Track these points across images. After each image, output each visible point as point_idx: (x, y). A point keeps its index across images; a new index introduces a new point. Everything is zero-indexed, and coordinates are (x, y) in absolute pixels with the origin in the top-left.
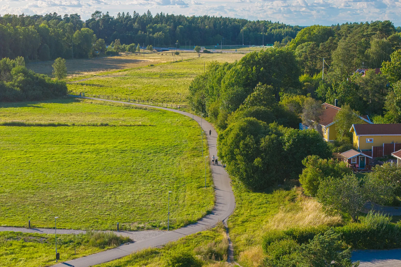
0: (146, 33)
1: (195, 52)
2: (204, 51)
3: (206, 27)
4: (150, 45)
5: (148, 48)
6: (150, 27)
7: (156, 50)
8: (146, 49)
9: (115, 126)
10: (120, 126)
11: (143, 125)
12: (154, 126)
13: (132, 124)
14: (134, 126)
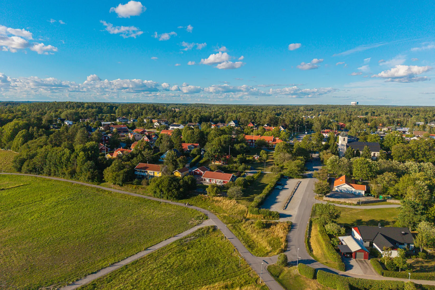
9: (9, 188)
10: (12, 188)
11: (24, 185)
12: (30, 184)
13: (17, 185)
14: (19, 186)
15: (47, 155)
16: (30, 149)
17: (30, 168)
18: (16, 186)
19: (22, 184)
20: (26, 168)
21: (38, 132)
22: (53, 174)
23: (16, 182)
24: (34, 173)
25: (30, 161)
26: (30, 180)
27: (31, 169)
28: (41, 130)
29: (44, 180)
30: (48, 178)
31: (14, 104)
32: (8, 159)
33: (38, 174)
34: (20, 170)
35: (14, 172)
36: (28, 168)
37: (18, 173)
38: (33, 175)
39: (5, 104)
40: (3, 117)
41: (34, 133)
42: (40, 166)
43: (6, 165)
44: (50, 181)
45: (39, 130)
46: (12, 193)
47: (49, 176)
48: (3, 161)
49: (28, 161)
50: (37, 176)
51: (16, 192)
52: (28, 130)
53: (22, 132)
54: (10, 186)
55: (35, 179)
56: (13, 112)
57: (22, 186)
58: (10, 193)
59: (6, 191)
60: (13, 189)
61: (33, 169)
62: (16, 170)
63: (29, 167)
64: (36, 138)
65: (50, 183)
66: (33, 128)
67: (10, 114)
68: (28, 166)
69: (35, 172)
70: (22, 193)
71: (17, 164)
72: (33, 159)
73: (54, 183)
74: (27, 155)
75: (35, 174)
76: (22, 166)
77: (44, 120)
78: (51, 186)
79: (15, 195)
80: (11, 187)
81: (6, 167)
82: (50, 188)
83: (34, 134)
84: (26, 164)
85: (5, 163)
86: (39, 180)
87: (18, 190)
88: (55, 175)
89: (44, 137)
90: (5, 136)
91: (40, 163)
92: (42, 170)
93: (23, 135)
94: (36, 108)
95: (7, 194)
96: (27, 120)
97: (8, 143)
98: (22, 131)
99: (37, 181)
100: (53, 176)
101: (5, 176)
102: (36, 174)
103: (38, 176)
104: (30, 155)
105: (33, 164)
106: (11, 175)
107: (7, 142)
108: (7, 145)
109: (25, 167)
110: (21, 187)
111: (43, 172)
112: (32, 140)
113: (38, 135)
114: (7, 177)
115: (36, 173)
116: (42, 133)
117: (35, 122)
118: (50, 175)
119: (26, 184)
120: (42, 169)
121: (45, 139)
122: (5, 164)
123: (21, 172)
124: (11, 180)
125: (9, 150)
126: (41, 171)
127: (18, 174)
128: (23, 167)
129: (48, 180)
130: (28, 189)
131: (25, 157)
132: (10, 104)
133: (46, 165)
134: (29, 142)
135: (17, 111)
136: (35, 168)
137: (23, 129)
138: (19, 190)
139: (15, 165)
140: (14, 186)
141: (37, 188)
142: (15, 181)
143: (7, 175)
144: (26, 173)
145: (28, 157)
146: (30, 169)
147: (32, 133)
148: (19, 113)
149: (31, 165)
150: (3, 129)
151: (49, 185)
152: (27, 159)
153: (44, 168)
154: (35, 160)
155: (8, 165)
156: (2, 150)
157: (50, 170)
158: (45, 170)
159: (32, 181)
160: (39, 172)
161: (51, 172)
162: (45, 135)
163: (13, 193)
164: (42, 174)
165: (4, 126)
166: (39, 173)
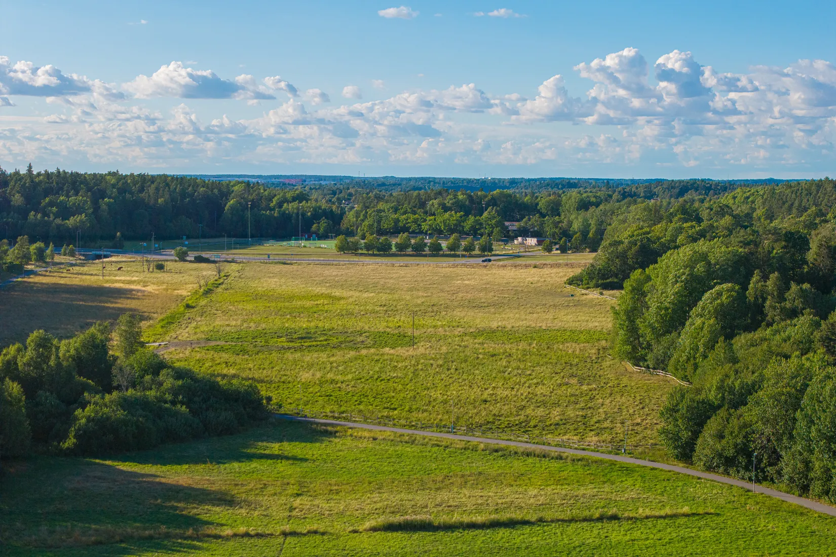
0: (49, 217)
1: (176, 261)
2: (195, 258)
3: (160, 201)
4: (68, 245)
5: (65, 252)
6: (51, 204)
7: (83, 255)
8: (60, 254)
9: (637, 519)
10: (647, 517)
11: (693, 514)
12: (718, 515)
13: (667, 511)
14: (675, 516)
15: (802, 391)
16: (737, 366)
17: (728, 446)
18: (662, 513)
19: (686, 509)
20: (712, 443)
21: (781, 298)
22: (817, 487)
23: (665, 499)
24: (742, 472)
25: (730, 415)
26: (722, 501)
27: (730, 452)
28: (794, 287)
29: (774, 510)
30: (794, 500)
31: (709, 189)
32: (651, 406)
33: (758, 481)
34: (686, 454)
35: (665, 458)
36: (719, 447)
37: (681, 465)
38: (736, 482)
39: (677, 190)
40: (659, 238)
41: (764, 300)
42: (769, 440)
43: (639, 429)
44: (802, 514)
45: (789, 289)
46: (643, 536)
47: (800, 496)
48: (631, 411)
49: (722, 413)
50: (753, 486)
51: (658, 536)
52: (745, 288)
53: (719, 294)
54: (641, 511)
55: (743, 499)
56: (699, 220)
57: (686, 519)
58: (636, 534)
59: (626, 525)
60: (650, 524)
61: (738, 452)
62: (671, 451)
63: (724, 442)
64: (769, 324)
65: (801, 522)
66: (765, 278)
67: (685, 225)
68: (721, 436)
69: (747, 469)
70: (683, 544)
71: (680, 422)
72: (743, 409)
73: (814, 528)
74: (720, 388)
75: (743, 479)
76: (696, 434)
77: (814, 246)
78: (803, 535)
79: (654, 546)
80: (644, 515)
81: (638, 437)
82: (794, 544)
83: (768, 303)
84: (712, 425)
85: (639, 421)
86: (758, 503)
87: (669, 530)
88: (827, 493)
89: (804, 321)
90: (653, 309)
91: (768, 430)
92: (776, 464)
93: (722, 305)
94: (796, 203)
95: (628, 538)
96: (746, 244)
97: (658, 342)
98: (717, 288)
99: (748, 507)
100: (820, 497)
101: (628, 470)
102: (750, 479)
103: (756, 488)
104: (731, 390)
105: (741, 428)
106: (652, 469)
107: (658, 336)
108: (658, 350)
109: (707, 443)
110: (682, 521)
111: (779, 473)
112: (755, 330)
113: (783, 309)
114: (636, 474)
115: (747, 475)
116: (798, 303)
117: (777, 251)
118: (804, 490)
119: (701, 511)
120: (775, 458)
121: (806, 330)
122: (638, 424)
123: (692, 464)
124: (650, 489)
125: (661, 373)
126: (771, 465)
127: (680, 467)
128: (700, 441)
129: (793, 512)
130: (707, 533)
131: (713, 396)
132: (696, 189)
133: (791, 437)
134: (741, 340)
135: (717, 213)
136: (744, 450)
137: (724, 280)
138: (671, 533)
139: (670, 427)
140: (657, 514)
141: (744, 534)
142: (662, 494)
143: (639, 466)
144: (709, 468)
145: (723, 398)
146: (726, 453)
147: (756, 298)
148: (722, 222)
149: (731, 433)
150: (649, 279)
151: (794, 533)
152: (719, 407)
153: (783, 453)
154: (749, 413)
155: (649, 432)
156: (636, 369)
157: (807, 464)
158: (789, 464)
159: (730, 506)
160: (763, 471)
161: (811, 475)
162: (810, 314)
163: (647, 539)
164: (772, 480)
165: (651, 267)
166: (762, 478)
